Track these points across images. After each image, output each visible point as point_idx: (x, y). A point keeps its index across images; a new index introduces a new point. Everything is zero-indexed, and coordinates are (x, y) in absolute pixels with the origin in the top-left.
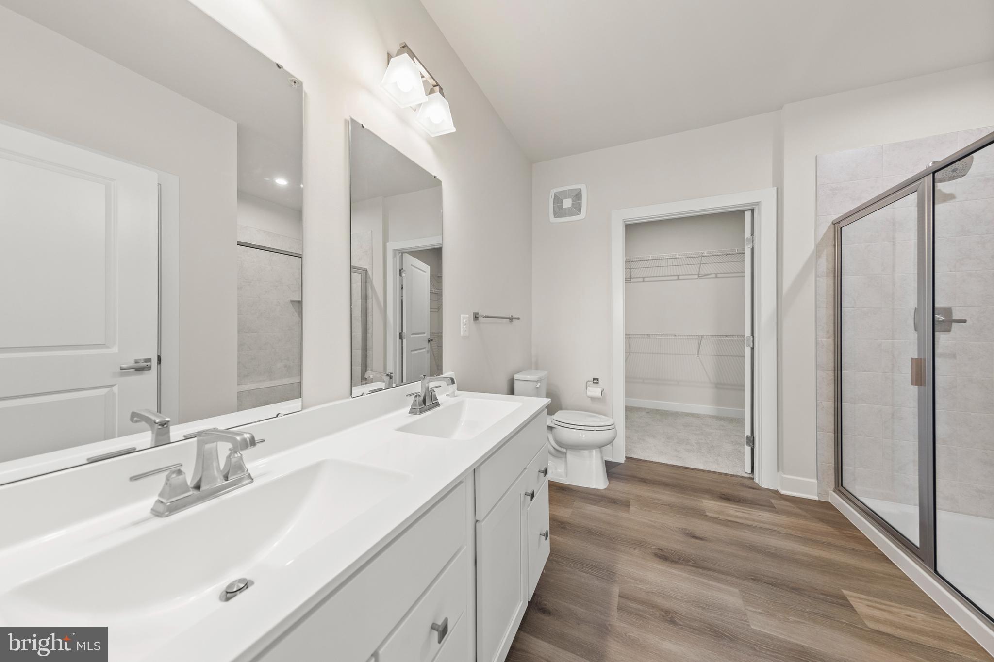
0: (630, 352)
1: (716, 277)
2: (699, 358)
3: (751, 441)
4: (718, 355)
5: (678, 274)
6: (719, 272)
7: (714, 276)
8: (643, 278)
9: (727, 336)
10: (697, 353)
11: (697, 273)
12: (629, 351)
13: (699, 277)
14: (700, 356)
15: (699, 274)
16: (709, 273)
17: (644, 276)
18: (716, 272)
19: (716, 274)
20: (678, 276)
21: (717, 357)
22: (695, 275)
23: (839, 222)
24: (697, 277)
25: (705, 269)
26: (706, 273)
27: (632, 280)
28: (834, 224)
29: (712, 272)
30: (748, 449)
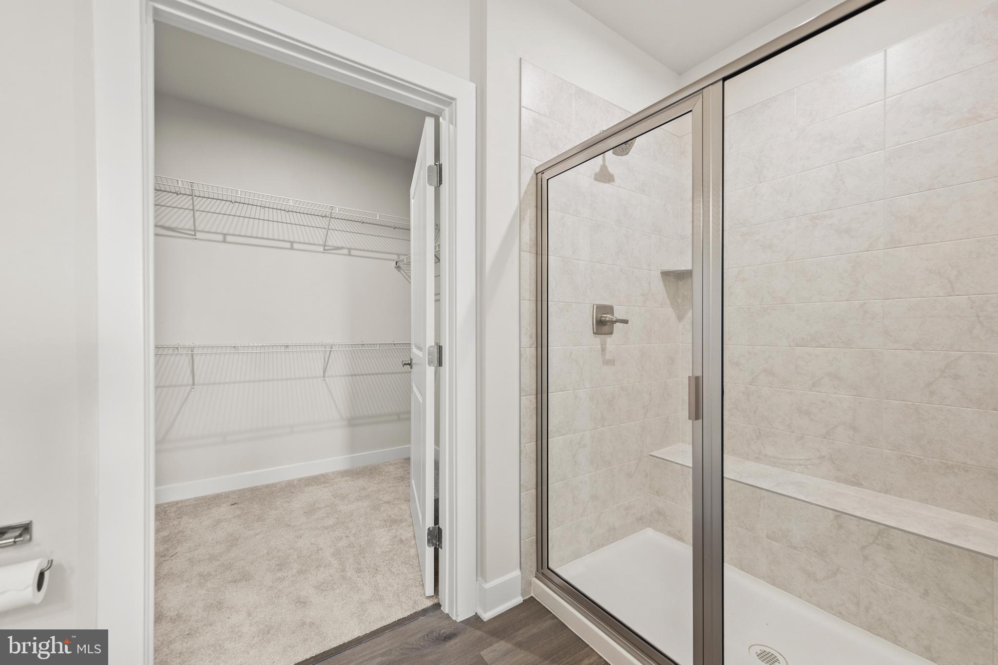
0: (193, 384)
1: (350, 255)
2: (326, 383)
3: (436, 537)
4: (352, 375)
5: (292, 240)
6: (353, 247)
7: (345, 251)
8: (225, 235)
9: (363, 345)
10: (322, 375)
11: (322, 243)
12: (191, 382)
13: (324, 250)
14: (327, 379)
15: (325, 246)
16: (340, 245)
17: (225, 232)
18: (349, 247)
19: (349, 249)
20: (292, 243)
21: (350, 377)
22: (319, 245)
23: (542, 172)
24: (321, 249)
25: (336, 239)
26: (335, 245)
27: (199, 235)
28: (537, 174)
29: (345, 246)
30: (430, 551)
